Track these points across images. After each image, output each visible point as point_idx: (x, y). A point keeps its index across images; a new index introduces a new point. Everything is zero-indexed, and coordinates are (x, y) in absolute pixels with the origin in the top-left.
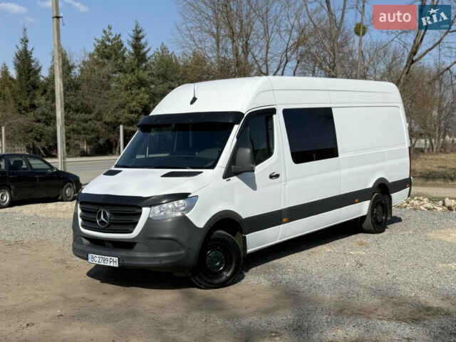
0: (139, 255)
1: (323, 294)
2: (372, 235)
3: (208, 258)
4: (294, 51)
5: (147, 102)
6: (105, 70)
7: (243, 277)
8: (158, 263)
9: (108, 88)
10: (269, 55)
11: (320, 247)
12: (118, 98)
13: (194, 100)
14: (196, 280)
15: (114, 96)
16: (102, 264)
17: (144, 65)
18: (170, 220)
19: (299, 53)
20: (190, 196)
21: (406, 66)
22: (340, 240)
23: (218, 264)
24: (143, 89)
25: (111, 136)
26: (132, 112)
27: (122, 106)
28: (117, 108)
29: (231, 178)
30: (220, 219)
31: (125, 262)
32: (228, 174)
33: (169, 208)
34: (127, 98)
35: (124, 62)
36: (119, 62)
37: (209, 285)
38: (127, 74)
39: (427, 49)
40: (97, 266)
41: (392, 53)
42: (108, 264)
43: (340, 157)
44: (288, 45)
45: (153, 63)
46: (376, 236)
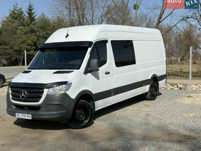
0: (43, 113)
1: (133, 130)
2: (151, 101)
3: (77, 114)
4: (105, 17)
5: (36, 40)
6: (14, 25)
7: (93, 123)
8: (52, 117)
9: (16, 33)
10: (94, 18)
11: (127, 107)
12: (21, 38)
13: (67, 36)
14: (71, 125)
15: (19, 37)
16: (23, 118)
17: (34, 22)
18: (58, 95)
19: (107, 18)
20: (68, 83)
21: (157, 24)
22: (136, 104)
23: (82, 116)
24: (34, 34)
25: (18, 56)
26: (28, 45)
27: (24, 42)
28: (21, 43)
29: (87, 74)
30: (82, 94)
31: (35, 117)
32: (86, 72)
33: (58, 89)
34: (26, 38)
35: (24, 21)
36: (21, 21)
37: (77, 127)
38: (25, 27)
39: (166, 16)
40: (19, 119)
41: (149, 19)
42: (26, 118)
43: (136, 64)
44: (102, 13)
45: (38, 22)
46: (152, 101)
